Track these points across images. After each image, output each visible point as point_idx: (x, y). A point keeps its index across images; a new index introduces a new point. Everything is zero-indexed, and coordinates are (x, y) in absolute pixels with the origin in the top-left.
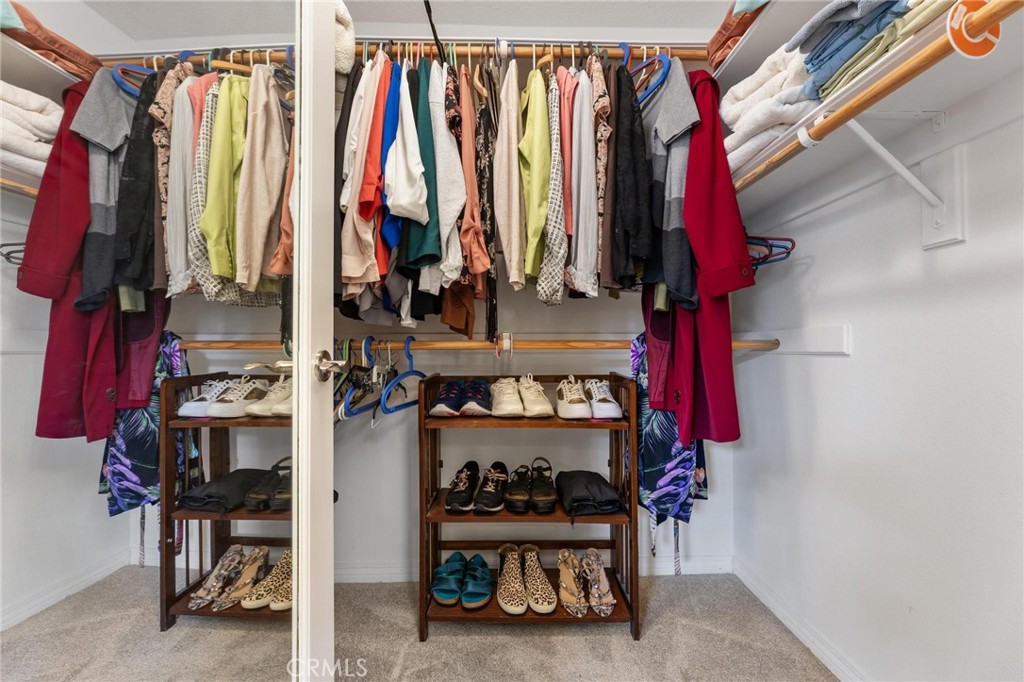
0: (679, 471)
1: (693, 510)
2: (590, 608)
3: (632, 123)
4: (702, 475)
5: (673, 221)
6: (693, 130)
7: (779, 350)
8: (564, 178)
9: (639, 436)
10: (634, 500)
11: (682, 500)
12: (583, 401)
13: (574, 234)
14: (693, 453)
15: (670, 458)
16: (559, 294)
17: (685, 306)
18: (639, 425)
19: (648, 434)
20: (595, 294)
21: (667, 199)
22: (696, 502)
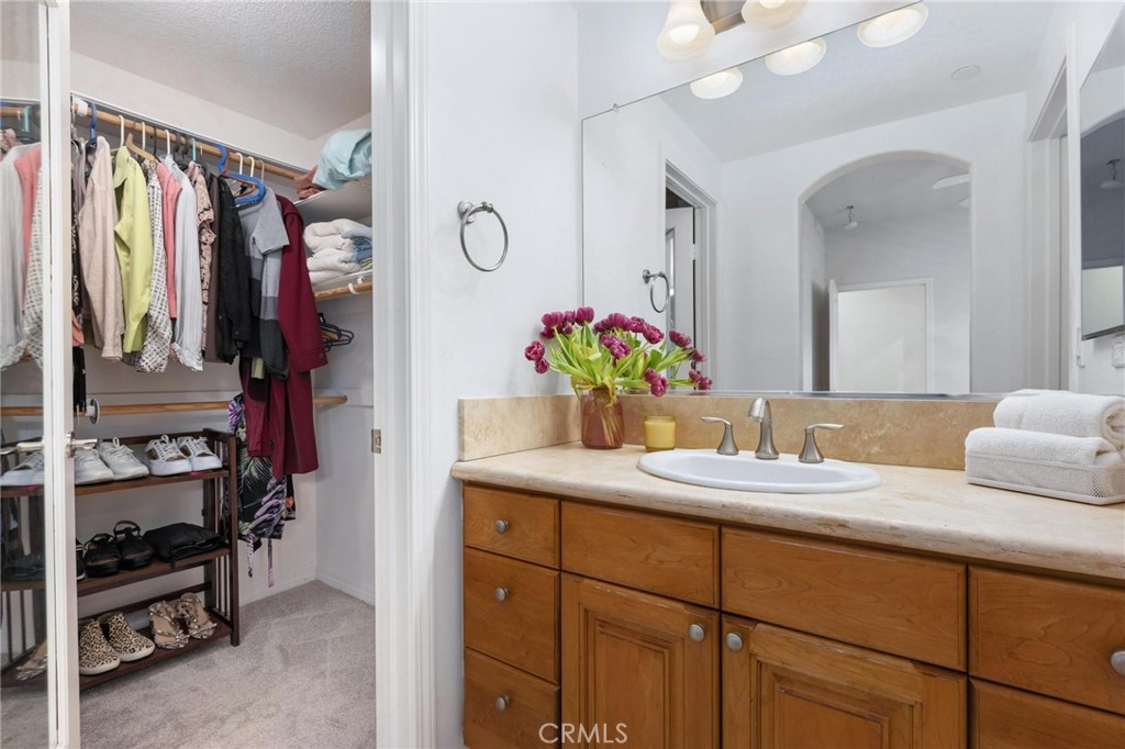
0: (274, 501)
1: (284, 528)
2: (192, 638)
3: (234, 234)
4: (291, 502)
5: (269, 313)
6: (285, 249)
7: (347, 403)
8: (167, 268)
9: (239, 481)
10: (235, 535)
11: (276, 522)
12: (183, 458)
13: (178, 317)
14: (284, 486)
15: (266, 493)
16: (163, 367)
17: (279, 377)
18: (239, 471)
19: (246, 477)
20: (200, 368)
21: (264, 294)
22: (286, 523)
